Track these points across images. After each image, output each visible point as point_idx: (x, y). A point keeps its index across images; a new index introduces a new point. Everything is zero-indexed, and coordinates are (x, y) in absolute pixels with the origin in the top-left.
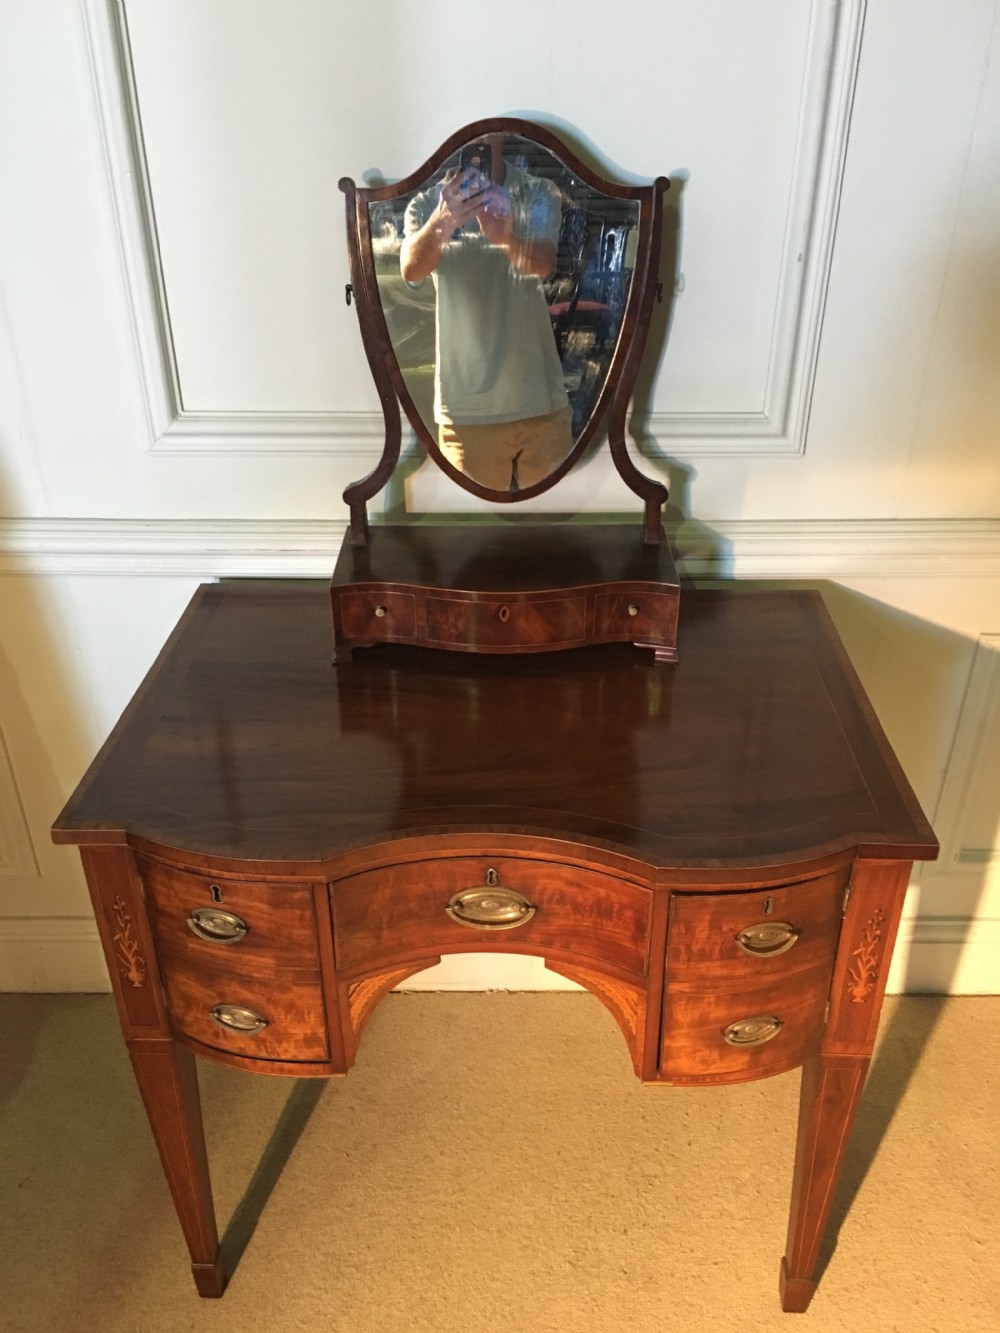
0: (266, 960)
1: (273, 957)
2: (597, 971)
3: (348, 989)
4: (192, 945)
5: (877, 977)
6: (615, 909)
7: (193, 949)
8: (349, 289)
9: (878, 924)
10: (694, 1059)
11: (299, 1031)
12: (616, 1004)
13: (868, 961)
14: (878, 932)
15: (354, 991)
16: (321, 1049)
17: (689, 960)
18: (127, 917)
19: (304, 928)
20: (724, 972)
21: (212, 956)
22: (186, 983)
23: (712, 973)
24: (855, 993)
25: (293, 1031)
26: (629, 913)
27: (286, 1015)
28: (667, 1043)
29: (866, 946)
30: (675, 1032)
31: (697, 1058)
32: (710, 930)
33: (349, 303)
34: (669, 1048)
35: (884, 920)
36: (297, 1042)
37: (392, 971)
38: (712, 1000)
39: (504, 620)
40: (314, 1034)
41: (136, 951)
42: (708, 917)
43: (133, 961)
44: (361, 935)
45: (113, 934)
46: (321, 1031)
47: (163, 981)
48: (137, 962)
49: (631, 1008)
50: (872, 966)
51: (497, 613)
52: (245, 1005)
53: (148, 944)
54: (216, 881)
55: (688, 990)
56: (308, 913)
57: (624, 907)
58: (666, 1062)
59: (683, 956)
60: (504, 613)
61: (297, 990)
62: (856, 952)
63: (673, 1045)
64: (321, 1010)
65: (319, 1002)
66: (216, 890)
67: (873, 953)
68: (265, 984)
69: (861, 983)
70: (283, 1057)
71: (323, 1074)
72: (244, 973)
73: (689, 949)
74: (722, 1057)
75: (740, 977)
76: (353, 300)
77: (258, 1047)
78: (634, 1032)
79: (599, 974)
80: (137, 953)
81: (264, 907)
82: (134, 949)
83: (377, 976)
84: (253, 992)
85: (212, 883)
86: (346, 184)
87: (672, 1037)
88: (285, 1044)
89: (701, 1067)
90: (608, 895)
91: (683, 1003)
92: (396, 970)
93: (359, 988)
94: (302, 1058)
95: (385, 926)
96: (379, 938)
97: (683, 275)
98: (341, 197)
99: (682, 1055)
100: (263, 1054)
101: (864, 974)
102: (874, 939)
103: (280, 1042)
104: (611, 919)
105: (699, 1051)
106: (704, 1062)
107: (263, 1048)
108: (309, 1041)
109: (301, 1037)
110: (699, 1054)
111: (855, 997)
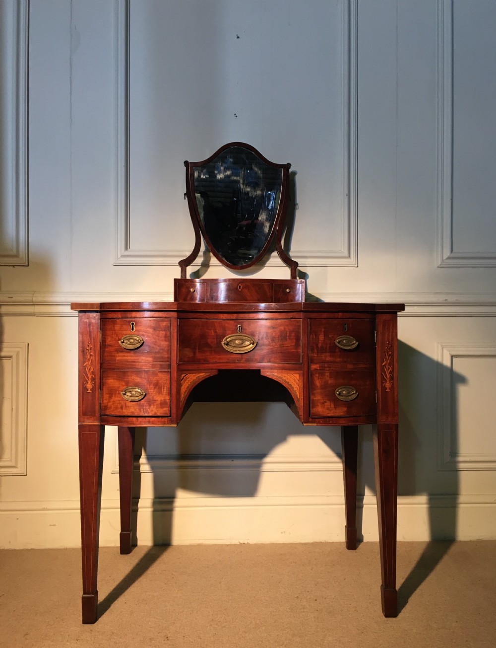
0: (148, 359)
1: (152, 357)
2: (282, 369)
3: (181, 376)
4: (117, 358)
5: (393, 377)
6: (288, 335)
7: (118, 360)
8: (185, 194)
9: (389, 349)
10: (324, 407)
11: (159, 398)
12: (291, 385)
13: (389, 369)
14: (390, 353)
15: (183, 378)
16: (167, 409)
17: (318, 352)
18: (92, 353)
19: (166, 341)
20: (332, 359)
21: (127, 361)
22: (112, 382)
23: (327, 359)
24: (386, 386)
25: (157, 399)
26: (293, 334)
27: (154, 389)
28: (312, 397)
29: (387, 361)
30: (315, 392)
31: (326, 407)
32: (324, 337)
33: (185, 199)
34: (313, 400)
35: (391, 347)
36: (157, 405)
37: (199, 373)
38: (328, 374)
39: (240, 290)
40: (165, 400)
41: (92, 372)
42: (323, 330)
43: (90, 377)
44: (188, 349)
45: (85, 362)
46: (168, 398)
47: (102, 385)
48: (92, 377)
49: (297, 383)
50: (391, 371)
51: (237, 288)
52: (137, 385)
53: (98, 367)
54: (133, 319)
55: (318, 369)
56: (168, 333)
57: (291, 332)
58: (313, 408)
59: (315, 351)
60: (240, 288)
61: (160, 374)
62: (383, 364)
63: (314, 399)
64: (169, 386)
65: (168, 382)
66: (133, 324)
67: (390, 364)
68: (147, 372)
69: (388, 382)
70: (151, 414)
71: (168, 423)
72: (139, 367)
73: (317, 347)
74: (335, 407)
75: (338, 362)
76: (186, 198)
77: (140, 410)
78: (298, 397)
79: (283, 371)
80: (93, 373)
81: (151, 330)
82: (91, 370)
83: (193, 373)
84: (141, 378)
85: (132, 321)
86: (186, 163)
87: (314, 394)
88: (152, 407)
89: (328, 411)
90: (285, 329)
91: (317, 375)
92: (201, 373)
93: (185, 377)
94: (159, 414)
95: (197, 348)
96: (195, 353)
97: (297, 204)
98: (185, 168)
99: (319, 404)
100: (142, 414)
101: (388, 376)
102: (389, 357)
103: (150, 405)
104: (286, 340)
105: (326, 402)
106: (328, 409)
107: (142, 410)
108: (163, 404)
109: (159, 402)
110: (326, 404)
111: (386, 389)
